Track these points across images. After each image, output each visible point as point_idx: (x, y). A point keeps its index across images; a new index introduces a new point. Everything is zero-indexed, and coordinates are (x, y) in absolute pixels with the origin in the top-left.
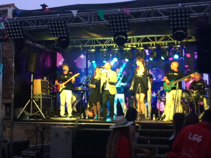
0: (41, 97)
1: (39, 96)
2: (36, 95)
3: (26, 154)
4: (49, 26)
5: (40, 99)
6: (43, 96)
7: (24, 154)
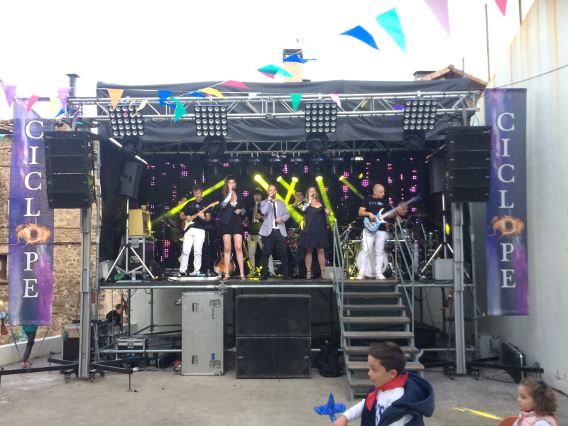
0: (143, 241)
1: (140, 239)
2: (134, 237)
3: (126, 344)
4: (195, 117)
5: (141, 244)
6: (147, 239)
7: (120, 344)
